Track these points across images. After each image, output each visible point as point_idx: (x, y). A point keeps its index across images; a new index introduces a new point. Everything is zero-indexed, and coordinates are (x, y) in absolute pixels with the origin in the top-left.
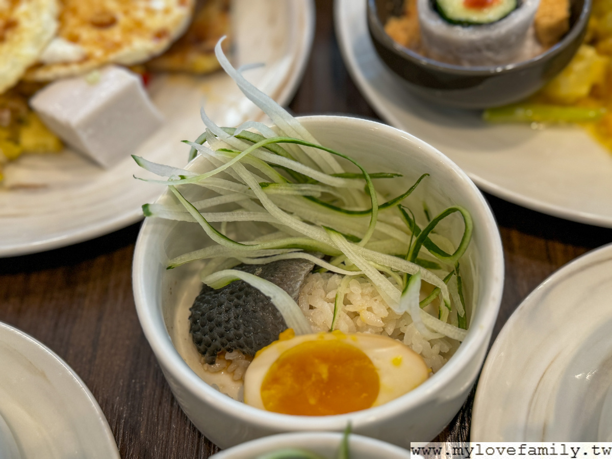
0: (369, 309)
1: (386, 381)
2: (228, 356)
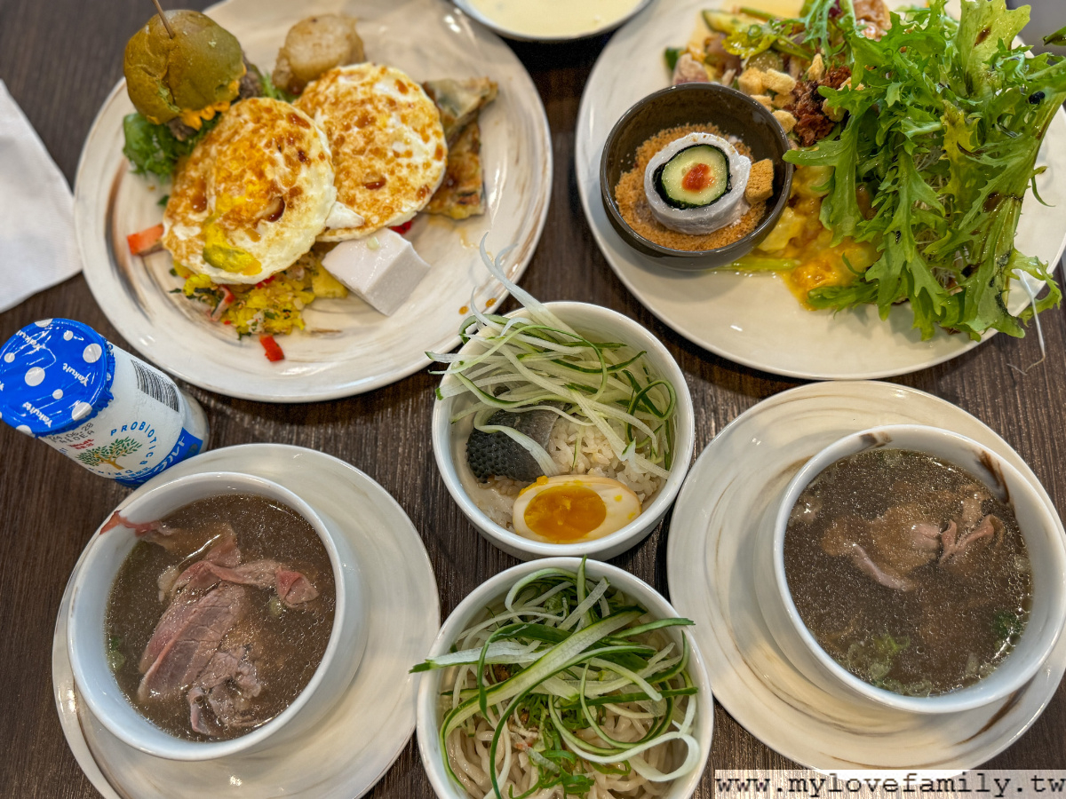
0: (600, 451)
1: (609, 510)
2: (496, 478)
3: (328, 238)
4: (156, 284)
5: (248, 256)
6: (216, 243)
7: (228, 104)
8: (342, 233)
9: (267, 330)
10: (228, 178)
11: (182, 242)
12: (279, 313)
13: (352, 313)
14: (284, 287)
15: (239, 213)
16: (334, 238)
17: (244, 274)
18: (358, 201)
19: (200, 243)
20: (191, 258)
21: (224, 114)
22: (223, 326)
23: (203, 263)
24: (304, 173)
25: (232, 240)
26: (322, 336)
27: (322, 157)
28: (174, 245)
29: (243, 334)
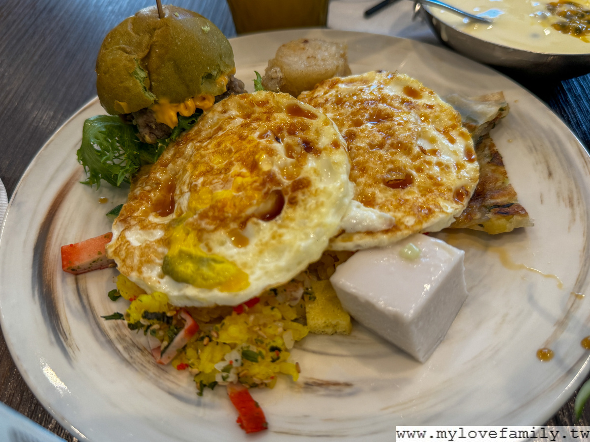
3: (341, 245)
4: (87, 309)
5: (230, 267)
6: (184, 248)
7: (213, 100)
8: (361, 238)
9: (241, 380)
10: (209, 171)
11: (135, 248)
12: (264, 352)
13: (364, 357)
14: (273, 313)
15: (222, 209)
16: (349, 245)
17: (222, 291)
18: (379, 201)
19: (160, 250)
20: (144, 269)
21: (205, 113)
22: (174, 372)
23: (161, 277)
24: (311, 163)
25: (207, 245)
26: (322, 391)
27: (336, 145)
28: (123, 253)
29: (206, 385)
